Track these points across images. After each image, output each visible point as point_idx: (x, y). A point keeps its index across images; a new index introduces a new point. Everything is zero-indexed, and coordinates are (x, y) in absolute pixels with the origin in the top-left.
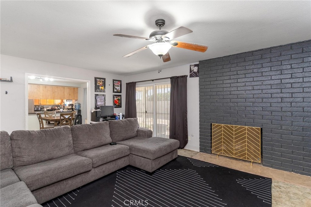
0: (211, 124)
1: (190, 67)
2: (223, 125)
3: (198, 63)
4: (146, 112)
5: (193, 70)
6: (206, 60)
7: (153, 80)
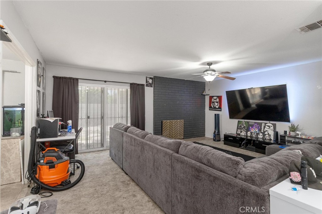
0: (162, 121)
1: (146, 78)
2: (168, 121)
3: (153, 77)
4: (88, 117)
5: (149, 81)
6: (159, 77)
7: (105, 82)
